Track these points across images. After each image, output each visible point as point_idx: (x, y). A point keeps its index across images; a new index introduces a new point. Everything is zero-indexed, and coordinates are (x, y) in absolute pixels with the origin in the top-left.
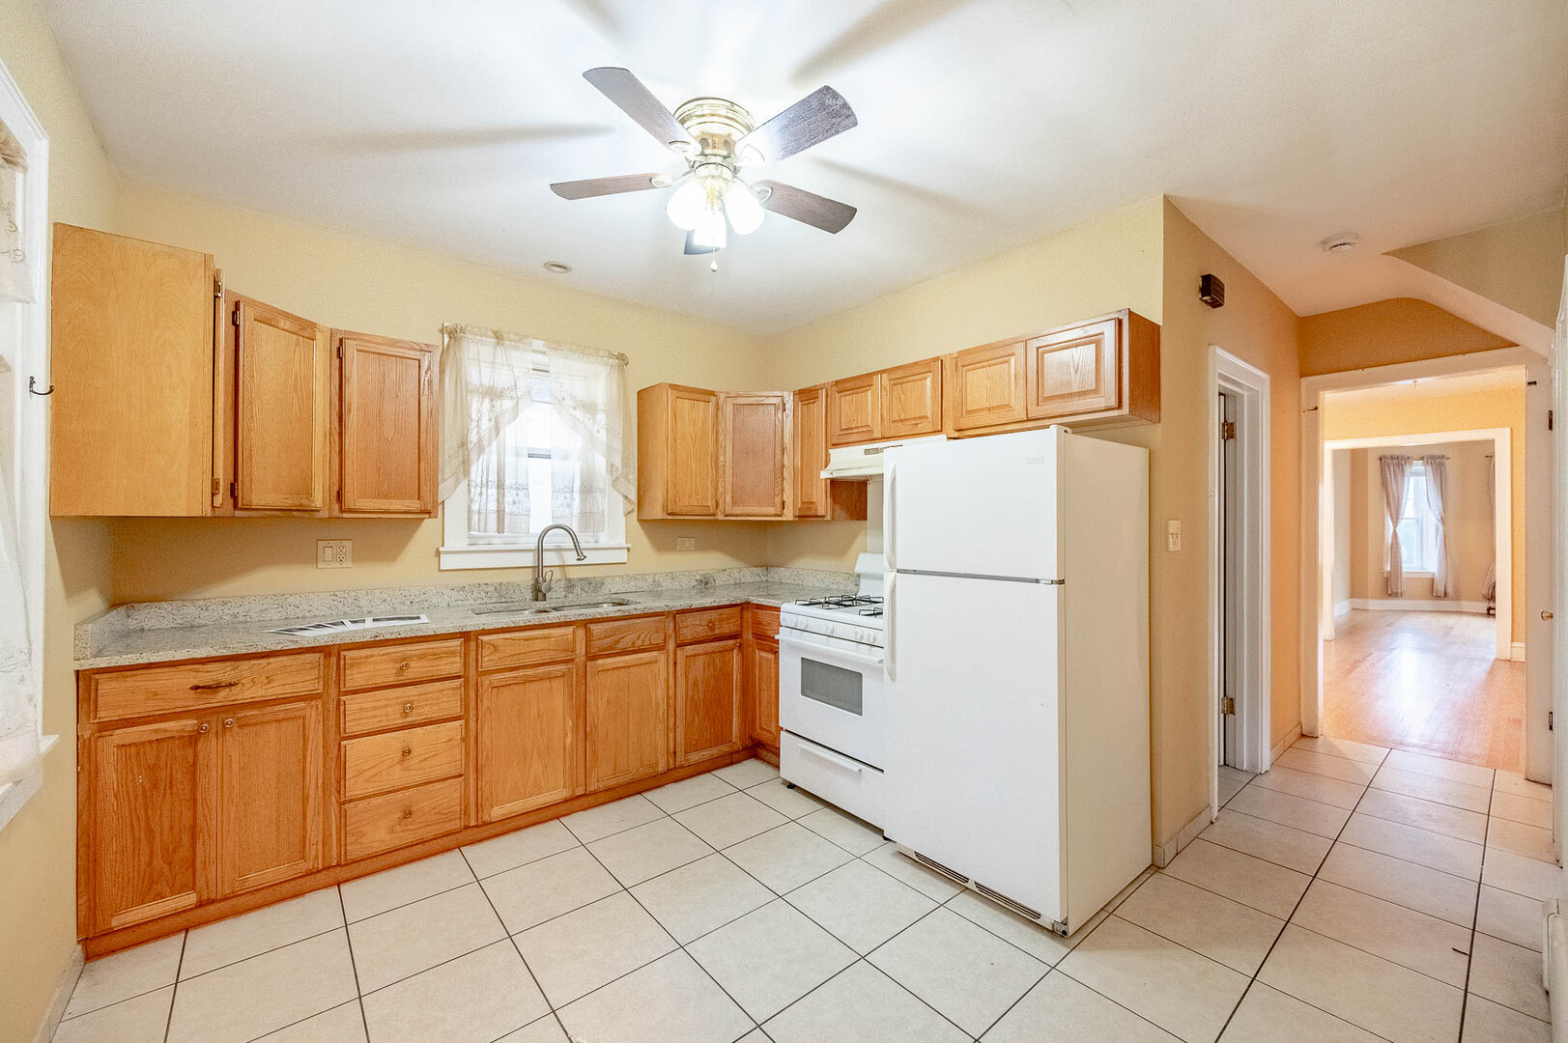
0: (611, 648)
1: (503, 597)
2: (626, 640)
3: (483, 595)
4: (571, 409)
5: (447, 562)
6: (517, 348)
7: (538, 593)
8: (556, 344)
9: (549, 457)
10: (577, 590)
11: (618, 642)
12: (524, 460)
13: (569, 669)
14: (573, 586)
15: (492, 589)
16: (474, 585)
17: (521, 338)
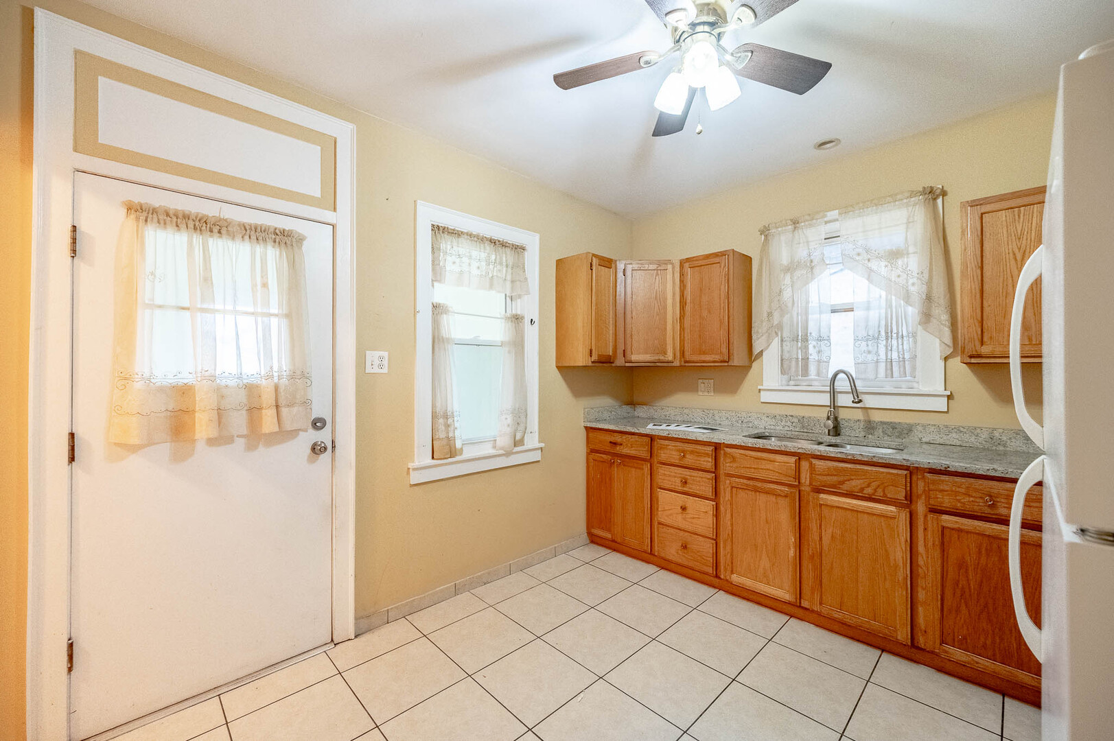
0: (834, 486)
1: (805, 427)
2: (854, 483)
3: (789, 424)
4: (866, 262)
5: (765, 397)
6: (811, 226)
7: (836, 431)
8: (847, 209)
9: (852, 310)
10: (879, 432)
11: (843, 483)
12: (827, 316)
13: (791, 493)
14: (873, 428)
15: (796, 420)
16: (783, 416)
17: (813, 216)
